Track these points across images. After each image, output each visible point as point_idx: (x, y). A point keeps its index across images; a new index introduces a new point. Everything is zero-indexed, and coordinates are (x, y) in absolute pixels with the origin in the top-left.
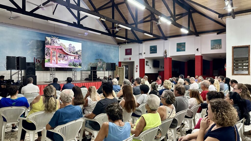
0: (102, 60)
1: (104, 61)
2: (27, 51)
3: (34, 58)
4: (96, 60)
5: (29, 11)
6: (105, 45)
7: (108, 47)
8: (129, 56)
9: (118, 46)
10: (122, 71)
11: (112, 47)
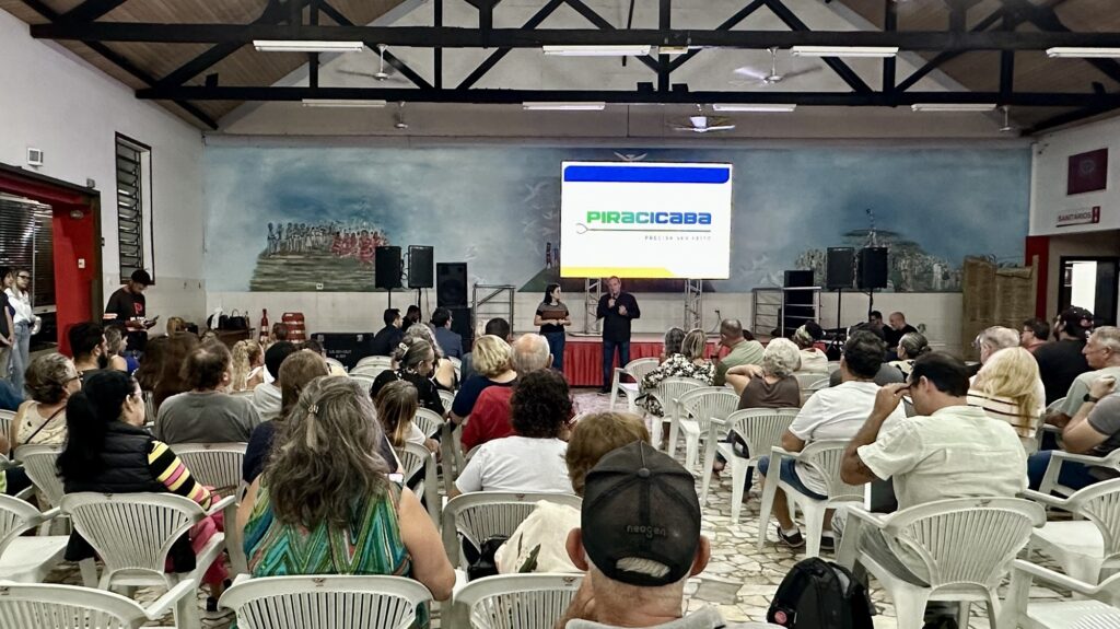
0: (892, 234)
1: (908, 239)
2: (525, 223)
3: (549, 244)
4: (849, 235)
5: (455, 87)
6: (914, 153)
7: (940, 159)
8: (1088, 200)
9: (1024, 143)
10: (1020, 291)
11: (976, 159)
